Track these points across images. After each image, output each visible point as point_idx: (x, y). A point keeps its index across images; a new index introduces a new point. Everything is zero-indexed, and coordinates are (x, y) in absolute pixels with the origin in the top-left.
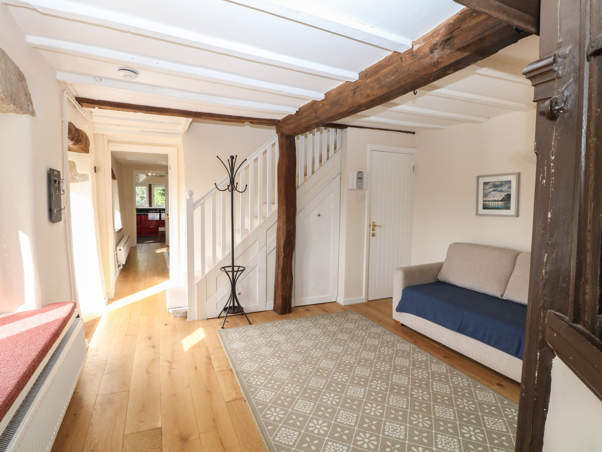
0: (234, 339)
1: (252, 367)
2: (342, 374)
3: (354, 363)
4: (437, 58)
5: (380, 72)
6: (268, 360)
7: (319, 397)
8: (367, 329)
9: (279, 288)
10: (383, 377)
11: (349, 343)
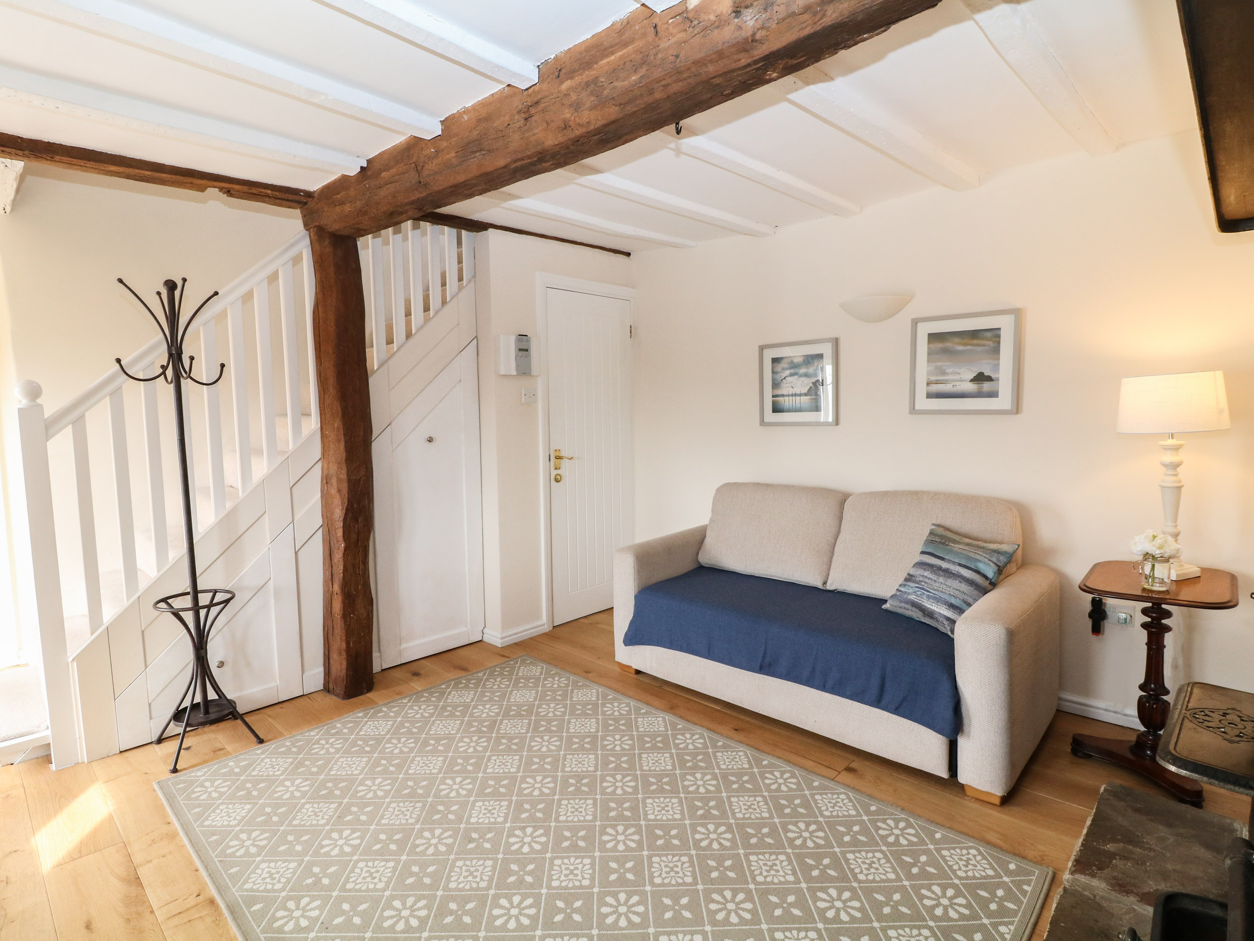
0: (214, 799)
1: (277, 876)
2: (529, 830)
3: (553, 791)
4: (753, 26)
5: (597, 63)
6: (324, 843)
7: (482, 916)
8: (565, 696)
9: (336, 631)
10: (625, 812)
11: (530, 742)
